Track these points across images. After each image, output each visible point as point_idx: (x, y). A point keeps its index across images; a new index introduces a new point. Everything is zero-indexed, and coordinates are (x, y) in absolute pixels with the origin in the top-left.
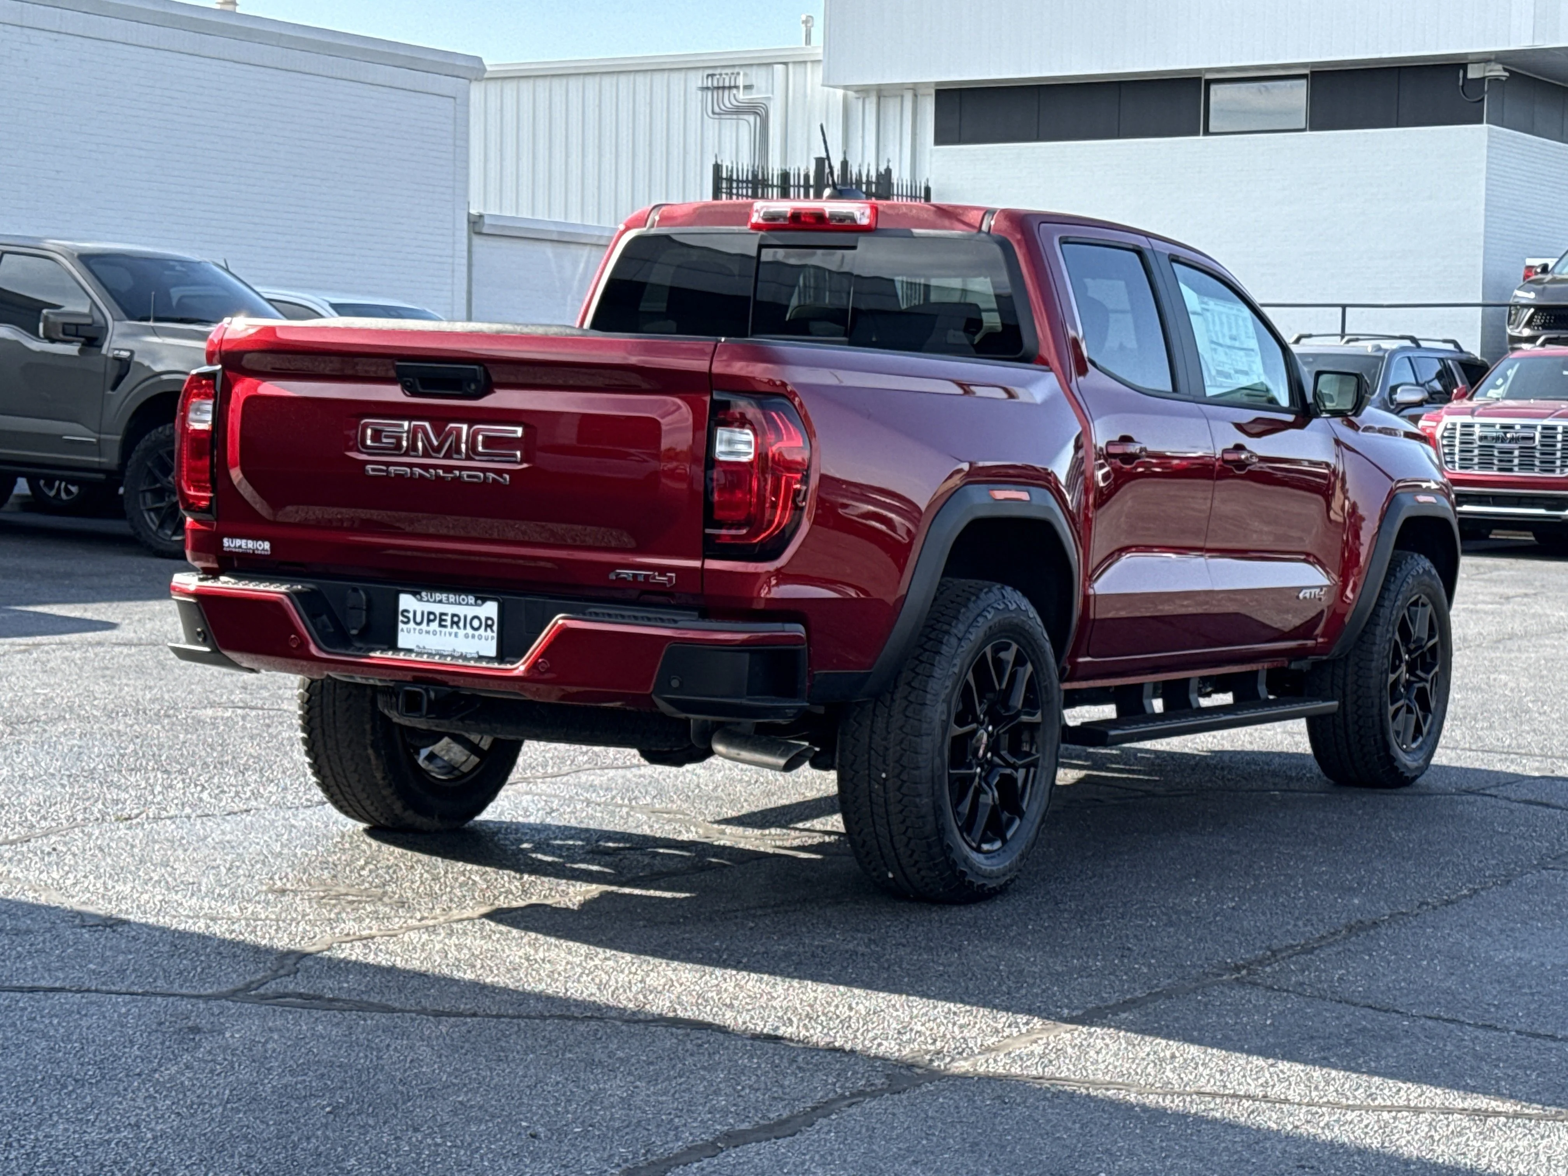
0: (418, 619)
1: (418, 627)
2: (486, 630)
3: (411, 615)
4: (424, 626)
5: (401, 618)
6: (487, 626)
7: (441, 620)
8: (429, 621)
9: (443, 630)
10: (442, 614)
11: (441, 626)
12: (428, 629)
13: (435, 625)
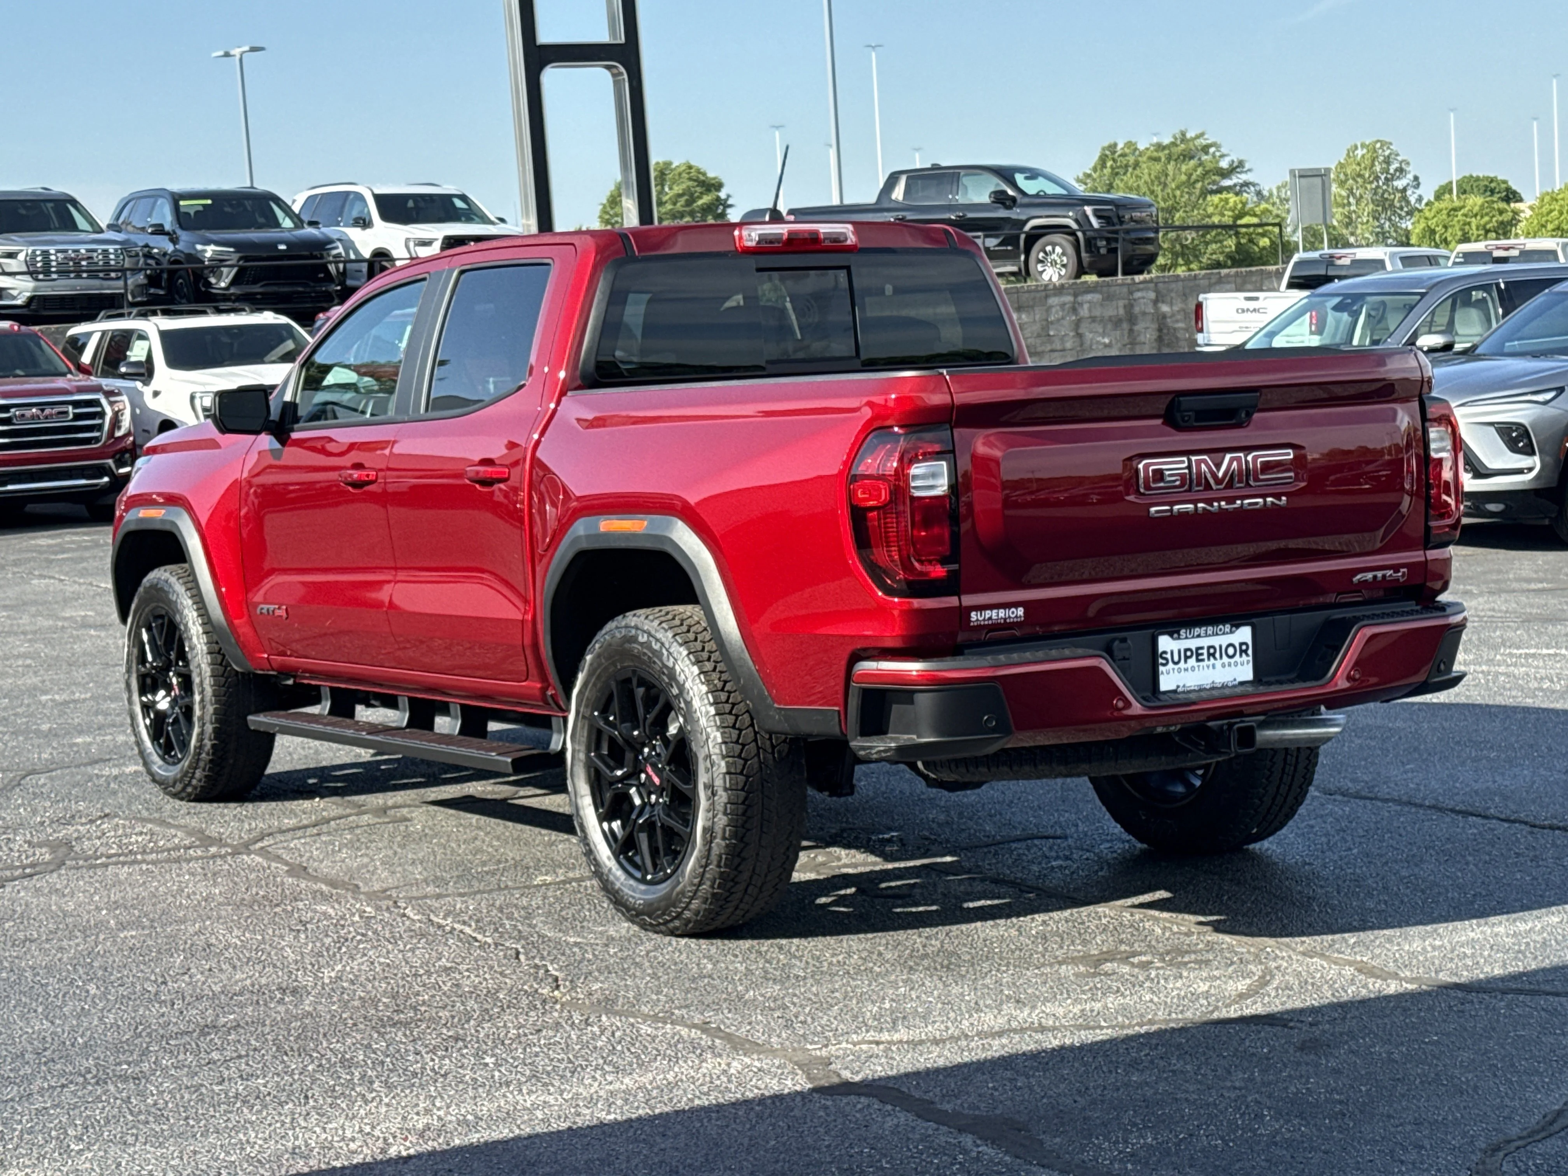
0: (1176, 658)
1: (1176, 667)
2: (1241, 656)
3: (1169, 656)
4: (1182, 665)
5: (1161, 661)
6: (1242, 651)
7: (1198, 655)
8: (1187, 658)
9: (1201, 664)
10: (1198, 649)
11: (1198, 660)
12: (1186, 666)
13: (1192, 661)
